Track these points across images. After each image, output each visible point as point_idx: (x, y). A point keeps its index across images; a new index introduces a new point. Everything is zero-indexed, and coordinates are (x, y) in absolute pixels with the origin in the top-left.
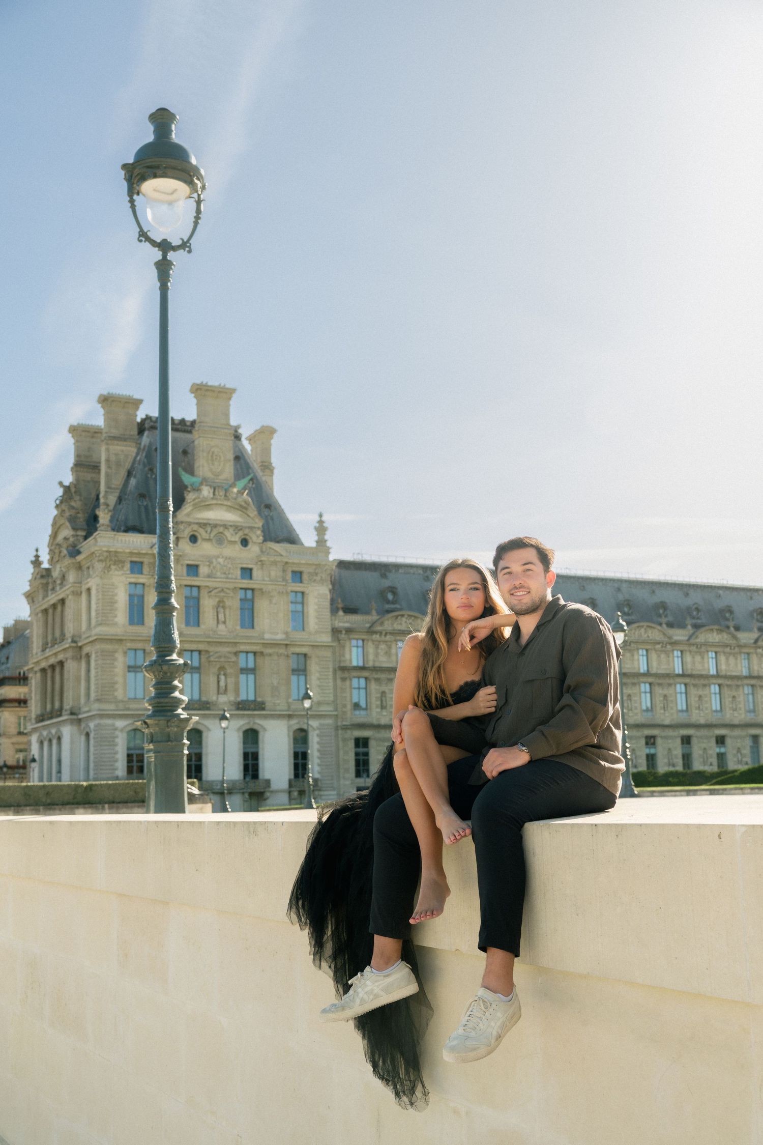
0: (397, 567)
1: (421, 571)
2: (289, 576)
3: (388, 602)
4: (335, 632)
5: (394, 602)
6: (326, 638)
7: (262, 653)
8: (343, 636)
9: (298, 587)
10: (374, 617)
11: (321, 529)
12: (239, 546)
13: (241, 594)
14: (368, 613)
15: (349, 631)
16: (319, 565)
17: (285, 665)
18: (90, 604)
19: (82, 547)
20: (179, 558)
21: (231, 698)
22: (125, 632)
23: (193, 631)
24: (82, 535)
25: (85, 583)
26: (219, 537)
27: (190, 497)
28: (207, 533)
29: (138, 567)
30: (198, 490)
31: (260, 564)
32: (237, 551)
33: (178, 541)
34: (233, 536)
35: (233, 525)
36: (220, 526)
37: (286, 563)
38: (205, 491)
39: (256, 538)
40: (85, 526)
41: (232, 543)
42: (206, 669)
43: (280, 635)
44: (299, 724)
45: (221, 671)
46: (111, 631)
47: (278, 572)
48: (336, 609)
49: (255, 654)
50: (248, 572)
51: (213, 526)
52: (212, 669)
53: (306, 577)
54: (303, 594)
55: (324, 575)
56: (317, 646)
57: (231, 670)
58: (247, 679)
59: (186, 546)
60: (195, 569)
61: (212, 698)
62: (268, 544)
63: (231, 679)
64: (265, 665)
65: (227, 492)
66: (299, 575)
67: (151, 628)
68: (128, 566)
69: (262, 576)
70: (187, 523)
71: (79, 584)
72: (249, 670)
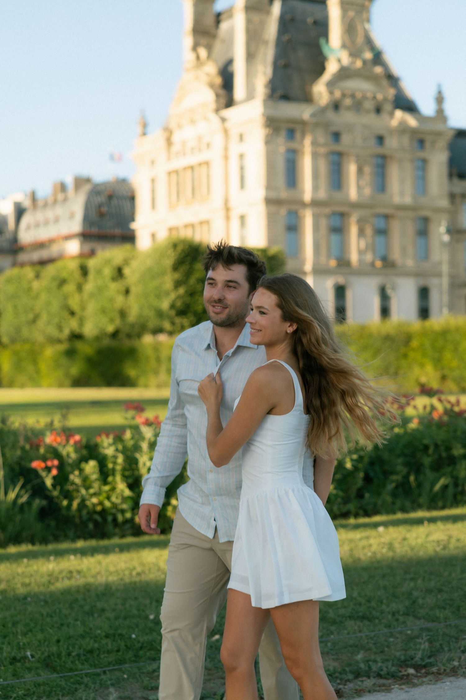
2: (416, 143)
4: (452, 197)
6: (445, 203)
7: (393, 216)
8: (458, 200)
9: (421, 154)
11: (440, 99)
12: (373, 115)
13: (376, 160)
15: (464, 196)
16: (438, 134)
17: (410, 228)
18: (242, 168)
19: (227, 113)
20: (326, 125)
21: (369, 257)
22: (284, 194)
23: (338, 195)
24: (223, 101)
25: (235, 149)
26: (358, 106)
27: (332, 68)
28: (348, 102)
29: (291, 134)
30: (339, 61)
31: (392, 131)
32: (371, 119)
33: (324, 110)
34: (369, 105)
35: (369, 95)
36: (359, 95)
37: (413, 132)
38: (346, 59)
39: (388, 107)
40: (222, 92)
41: (368, 111)
42: (349, 230)
43: (408, 200)
44: (422, 282)
45: (361, 233)
46: (273, 195)
47: (406, 140)
48: (451, 175)
49: (387, 217)
50: (380, 139)
51: (353, 96)
52: (354, 230)
53: (428, 145)
54: (424, 161)
55: (442, 143)
56: (438, 210)
57: (369, 231)
58: (380, 240)
59: (331, 115)
60: (337, 136)
61: (354, 257)
62: (399, 114)
63: (370, 240)
64: (396, 228)
65: (365, 62)
66: (421, 142)
67: (303, 192)
68: (284, 133)
69: (392, 143)
70: (331, 93)
71: (226, 149)
72: (382, 232)
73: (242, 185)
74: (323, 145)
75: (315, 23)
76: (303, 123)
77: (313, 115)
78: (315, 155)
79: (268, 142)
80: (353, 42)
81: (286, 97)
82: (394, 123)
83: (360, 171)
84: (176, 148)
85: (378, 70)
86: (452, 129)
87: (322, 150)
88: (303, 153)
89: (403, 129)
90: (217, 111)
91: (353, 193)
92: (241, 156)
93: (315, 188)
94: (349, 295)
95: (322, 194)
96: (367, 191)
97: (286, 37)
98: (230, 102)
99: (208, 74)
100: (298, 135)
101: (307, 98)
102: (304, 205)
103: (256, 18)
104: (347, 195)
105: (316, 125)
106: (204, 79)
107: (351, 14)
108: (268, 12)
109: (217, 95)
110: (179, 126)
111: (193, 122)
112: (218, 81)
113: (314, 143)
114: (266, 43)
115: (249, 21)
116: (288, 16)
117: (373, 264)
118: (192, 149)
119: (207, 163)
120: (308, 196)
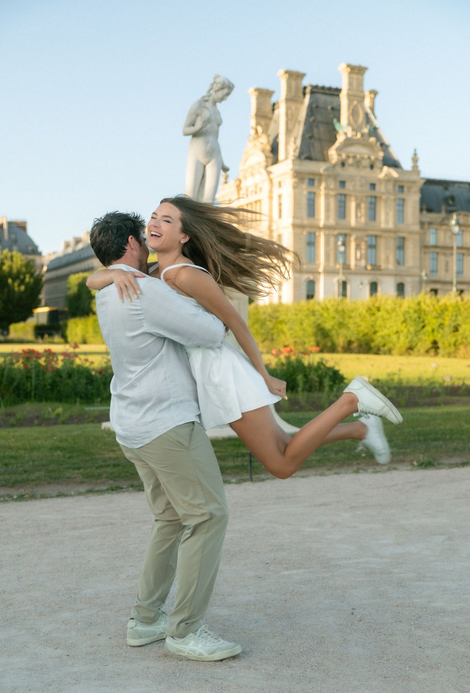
0: (454, 183)
1: (467, 186)
2: (397, 188)
3: (449, 205)
4: (422, 224)
5: (453, 205)
6: (417, 228)
7: (380, 236)
8: (426, 226)
9: (401, 196)
10: (443, 214)
11: (415, 159)
12: (368, 170)
13: (369, 200)
14: (439, 211)
15: (430, 223)
16: (414, 182)
17: (392, 244)
18: (280, 204)
19: (273, 168)
20: (335, 177)
21: (363, 263)
22: (306, 222)
23: (342, 222)
24: (270, 161)
25: (276, 192)
26: (358, 164)
27: (341, 138)
28: (351, 161)
29: (311, 182)
30: (346, 134)
31: (380, 181)
32: (367, 172)
33: (334, 166)
34: (366, 163)
35: (366, 156)
36: (358, 157)
37: (396, 181)
38: (350, 134)
39: (379, 164)
40: (271, 155)
41: (365, 167)
42: (350, 245)
43: (391, 226)
44: (399, 280)
45: (358, 247)
46: (298, 222)
47: (390, 186)
48: (421, 210)
49: (376, 237)
50: (373, 186)
51: (354, 157)
52: (353, 245)
53: (405, 189)
54: (404, 200)
55: (416, 189)
56: (411, 233)
57: (363, 246)
58: (371, 252)
59: (339, 170)
60: (343, 183)
61: (353, 263)
62: (386, 169)
63: (363, 252)
64: (382, 244)
65: (363, 135)
66: (402, 188)
67: (319, 220)
68: (306, 181)
69: (381, 188)
70: (339, 155)
71: (271, 192)
72: (373, 247)
73: (280, 216)
74: (332, 190)
75: (332, 109)
76: (320, 175)
77: (326, 170)
78: (327, 196)
79: (295, 187)
80: (356, 121)
81: (309, 158)
82: (382, 176)
83: (358, 206)
84: (243, 191)
85: (372, 139)
86: (422, 179)
87: (332, 193)
88: (319, 195)
89: (389, 179)
90: (266, 167)
91: (353, 222)
92: (280, 196)
93: (327, 217)
94: (348, 287)
95: (332, 222)
96: (363, 220)
97: (311, 119)
98: (276, 161)
99: (262, 143)
100: (316, 183)
101: (324, 159)
102: (320, 228)
103: (293, 106)
104: (350, 222)
105: (329, 176)
106: (259, 146)
107: (355, 103)
108: (302, 103)
109: (266, 157)
110: (245, 178)
111: (253, 175)
112: (268, 148)
113: (327, 188)
114: (299, 122)
115: (288, 108)
116: (314, 105)
117: (366, 268)
118: (252, 191)
119: (259, 201)
120: (322, 223)
